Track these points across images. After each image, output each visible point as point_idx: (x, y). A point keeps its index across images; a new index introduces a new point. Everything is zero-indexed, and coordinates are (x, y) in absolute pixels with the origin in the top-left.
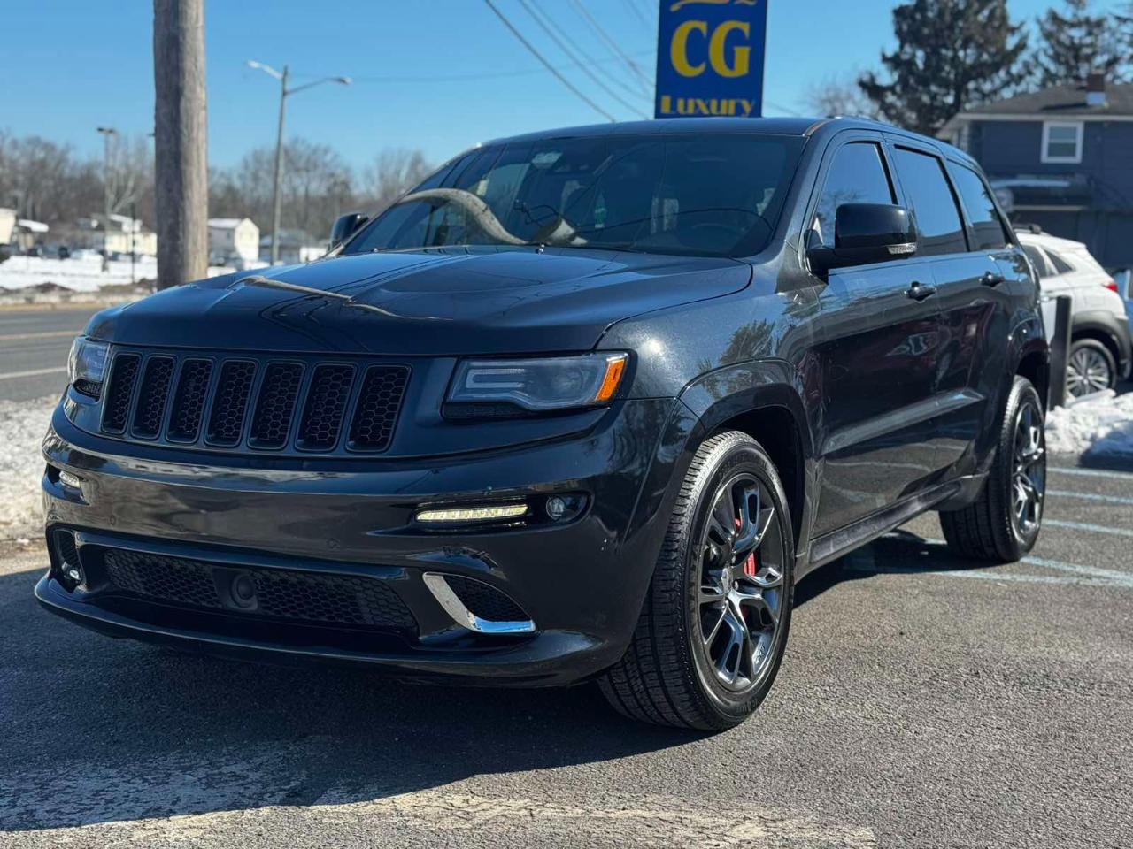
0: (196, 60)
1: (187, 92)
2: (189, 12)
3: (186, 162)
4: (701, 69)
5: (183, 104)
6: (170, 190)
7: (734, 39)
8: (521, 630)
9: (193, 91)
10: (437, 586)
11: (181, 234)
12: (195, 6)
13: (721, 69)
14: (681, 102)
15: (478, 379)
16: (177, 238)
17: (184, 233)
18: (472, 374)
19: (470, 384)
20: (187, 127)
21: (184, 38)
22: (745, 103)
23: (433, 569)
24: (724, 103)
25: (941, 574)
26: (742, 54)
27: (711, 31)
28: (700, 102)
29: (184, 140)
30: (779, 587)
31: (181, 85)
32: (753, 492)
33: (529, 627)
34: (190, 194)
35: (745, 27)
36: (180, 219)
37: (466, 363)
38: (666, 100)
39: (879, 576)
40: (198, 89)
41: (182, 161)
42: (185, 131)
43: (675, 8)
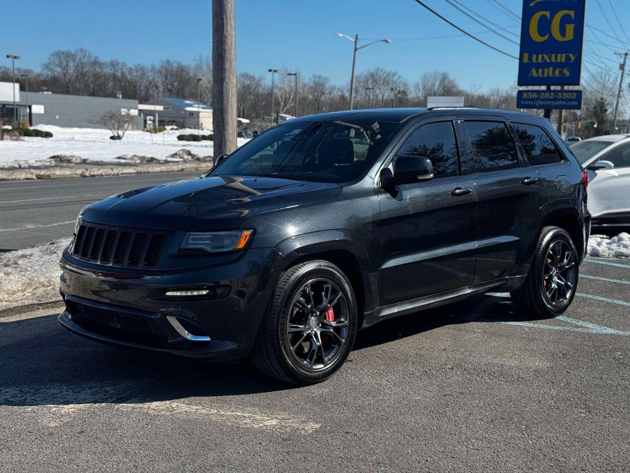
0: (231, 64)
1: (227, 80)
2: (227, 41)
3: (226, 112)
4: (547, 37)
5: (224, 85)
6: (218, 126)
7: (565, 20)
8: (206, 340)
9: (229, 79)
10: (174, 322)
11: (223, 147)
12: (230, 38)
13: (558, 36)
14: (534, 56)
15: (192, 239)
16: (222, 149)
17: (225, 146)
18: (191, 237)
19: (190, 241)
20: (226, 96)
21: (225, 54)
22: (571, 55)
23: (172, 315)
24: (559, 55)
25: (504, 323)
26: (570, 28)
27: (552, 16)
28: (545, 56)
29: (225, 102)
30: (346, 326)
31: (224, 76)
32: (328, 286)
33: (208, 339)
34: (227, 128)
35: (572, 13)
36: (223, 140)
37: (188, 233)
38: (526, 55)
39: (472, 323)
40: (232, 78)
41: (224, 112)
42: (226, 98)
43: (532, 4)
